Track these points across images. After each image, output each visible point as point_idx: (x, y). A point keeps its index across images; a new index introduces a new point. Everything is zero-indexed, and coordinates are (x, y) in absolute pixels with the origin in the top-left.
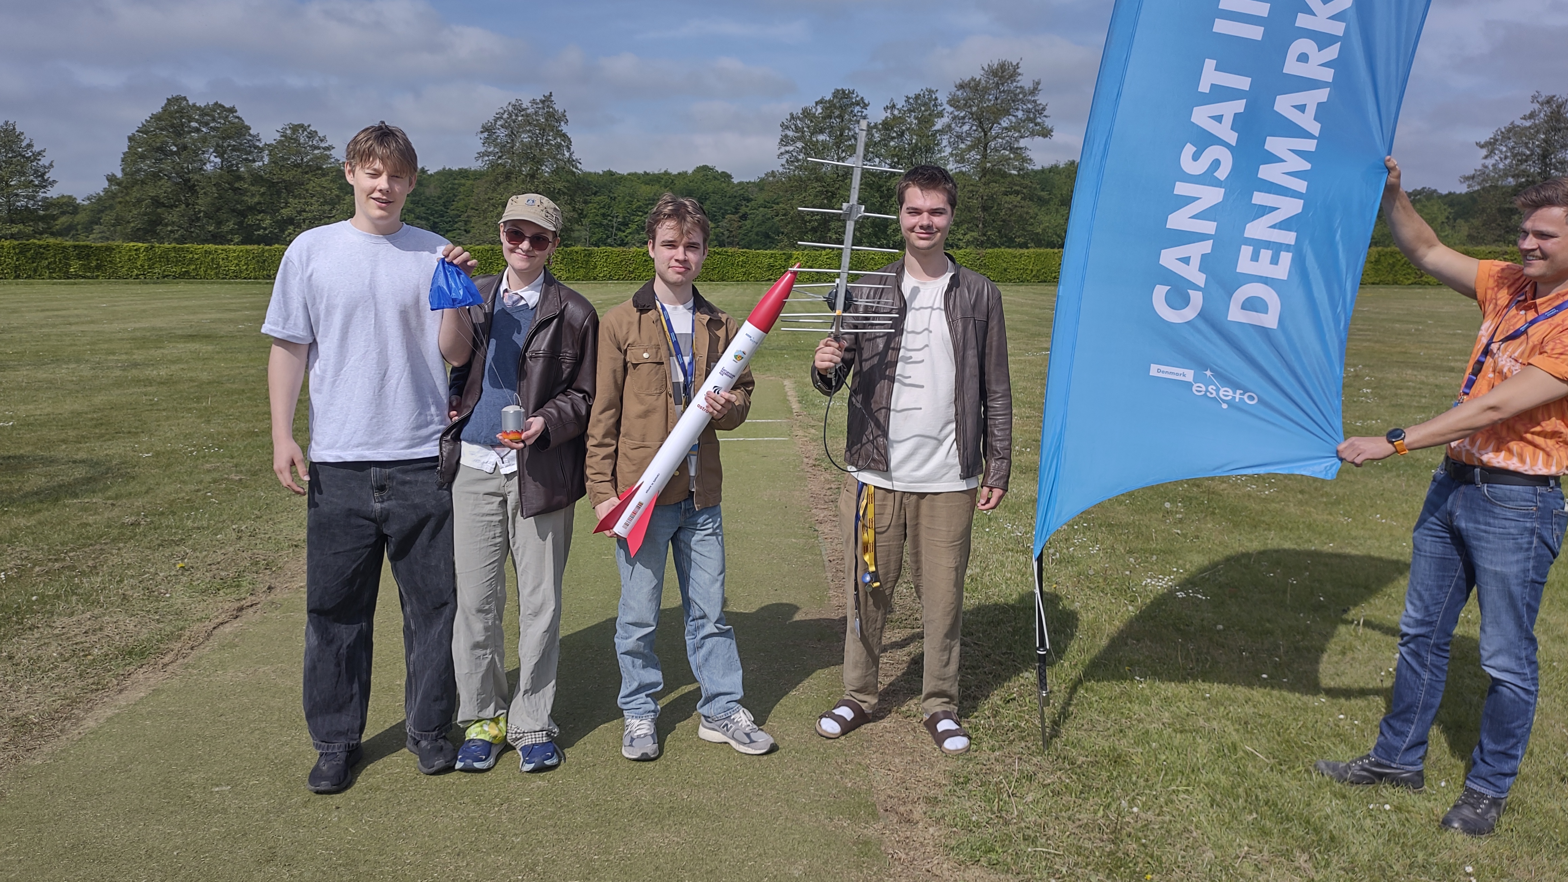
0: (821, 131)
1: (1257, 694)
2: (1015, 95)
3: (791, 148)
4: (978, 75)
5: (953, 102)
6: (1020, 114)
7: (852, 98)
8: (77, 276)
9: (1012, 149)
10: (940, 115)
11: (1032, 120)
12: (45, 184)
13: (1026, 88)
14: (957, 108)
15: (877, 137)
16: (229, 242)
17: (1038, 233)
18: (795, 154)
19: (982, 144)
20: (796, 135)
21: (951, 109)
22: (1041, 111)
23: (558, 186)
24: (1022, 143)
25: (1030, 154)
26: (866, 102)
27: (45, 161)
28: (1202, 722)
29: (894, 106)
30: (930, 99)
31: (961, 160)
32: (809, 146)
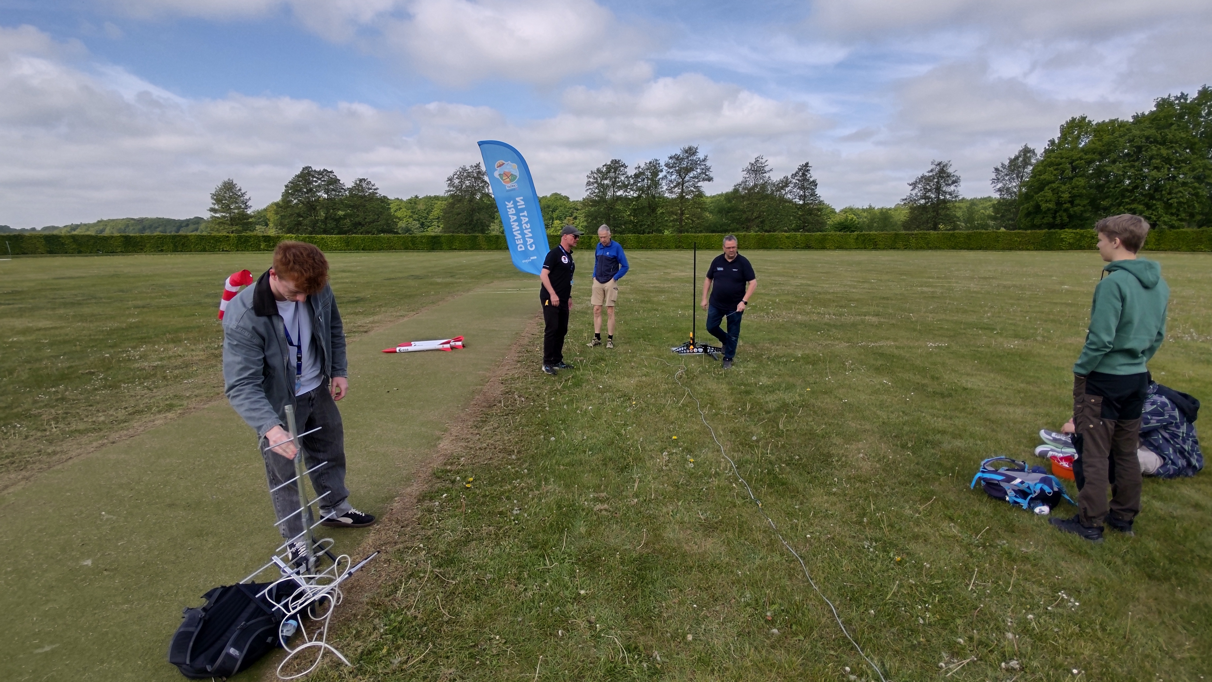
0: (606, 179)
2: (697, 162)
3: (592, 187)
4: (679, 152)
5: (667, 165)
6: (699, 171)
7: (620, 164)
8: (264, 250)
9: (695, 187)
10: (662, 171)
11: (705, 173)
12: (247, 207)
13: (701, 159)
14: (670, 168)
16: (332, 234)
18: (594, 189)
19: (681, 185)
20: (594, 181)
21: (666, 168)
22: (708, 169)
23: (482, 205)
24: (700, 184)
25: (703, 189)
26: (627, 165)
27: (246, 197)
29: (639, 167)
30: (656, 164)
31: (672, 192)
32: (601, 185)
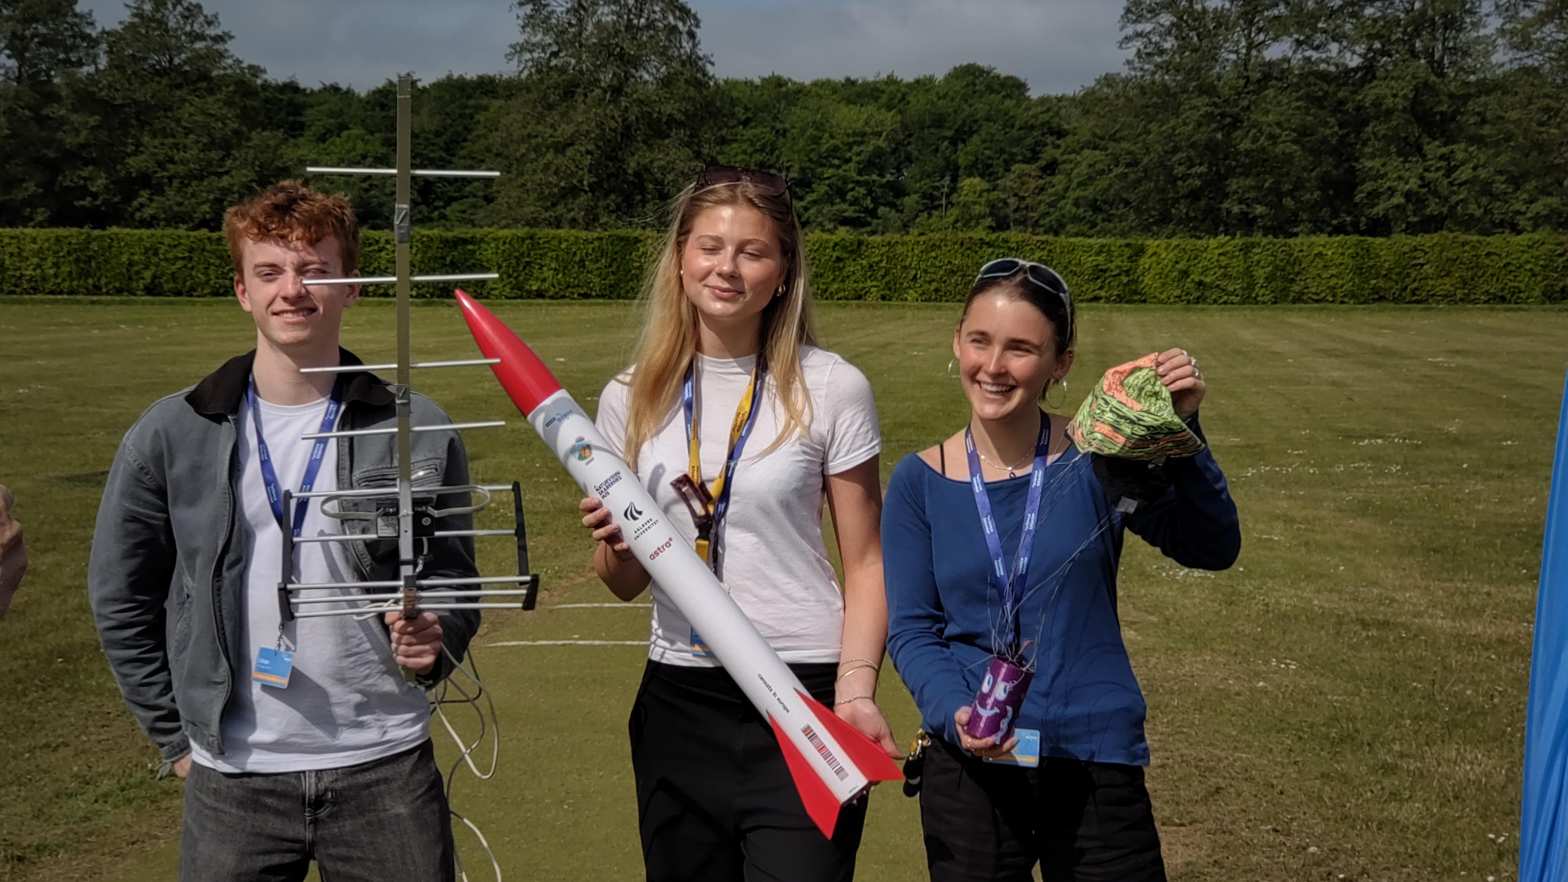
18: (1155, 38)
23: (667, 109)
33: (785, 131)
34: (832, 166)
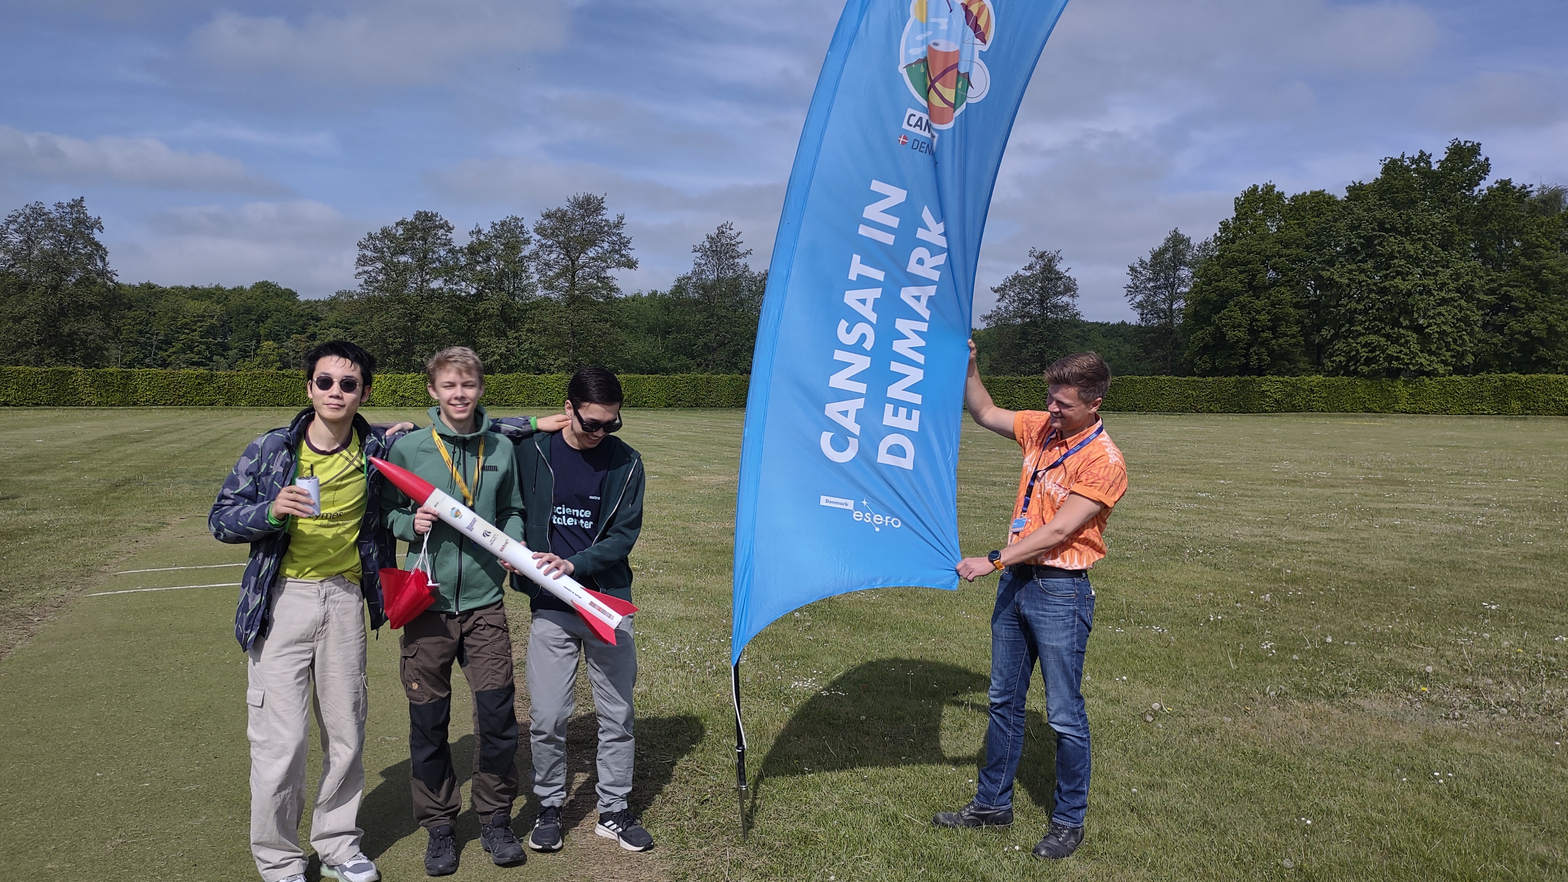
0: (403, 253)
1: (903, 770)
2: (602, 227)
3: (370, 269)
4: (564, 206)
5: (540, 230)
6: (606, 245)
7: (435, 221)
9: (599, 278)
10: (527, 242)
11: (616, 252)
13: (611, 221)
14: (545, 236)
15: (463, 261)
17: (627, 359)
18: (373, 274)
19: (570, 271)
20: (376, 255)
21: (538, 237)
22: (626, 244)
24: (609, 273)
25: (617, 283)
26: (451, 226)
28: (866, 799)
29: (479, 231)
30: (516, 226)
31: (550, 287)
32: (390, 267)
33: (155, 313)
34: (184, 333)
